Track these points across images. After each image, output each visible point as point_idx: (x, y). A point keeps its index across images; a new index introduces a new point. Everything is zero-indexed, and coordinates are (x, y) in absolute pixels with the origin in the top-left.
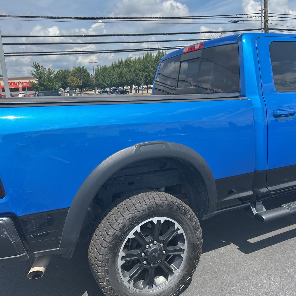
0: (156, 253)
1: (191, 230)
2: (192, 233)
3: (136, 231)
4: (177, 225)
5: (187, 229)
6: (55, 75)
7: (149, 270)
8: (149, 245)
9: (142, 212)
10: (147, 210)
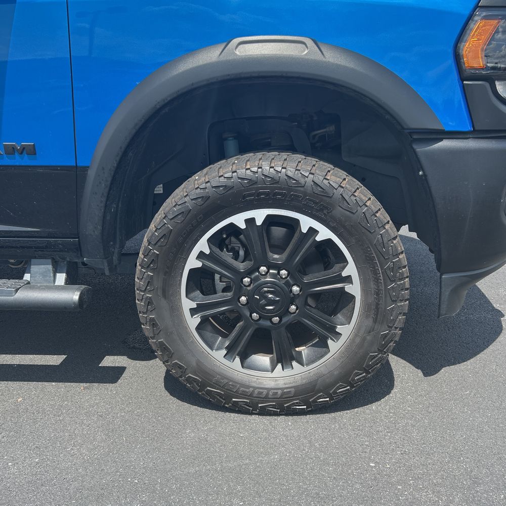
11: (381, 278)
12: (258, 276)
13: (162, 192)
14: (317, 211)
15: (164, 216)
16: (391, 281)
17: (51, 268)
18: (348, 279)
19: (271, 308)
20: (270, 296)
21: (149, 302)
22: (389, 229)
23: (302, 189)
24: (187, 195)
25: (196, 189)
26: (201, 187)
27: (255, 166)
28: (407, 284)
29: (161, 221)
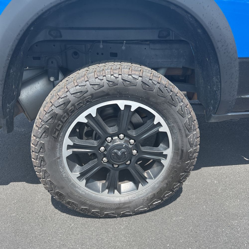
0: (119, 150)
1: (180, 130)
2: (182, 135)
3: (90, 114)
4: (158, 119)
5: (173, 126)
7: (110, 170)
8: (112, 139)
9: (96, 86)
10: (106, 86)
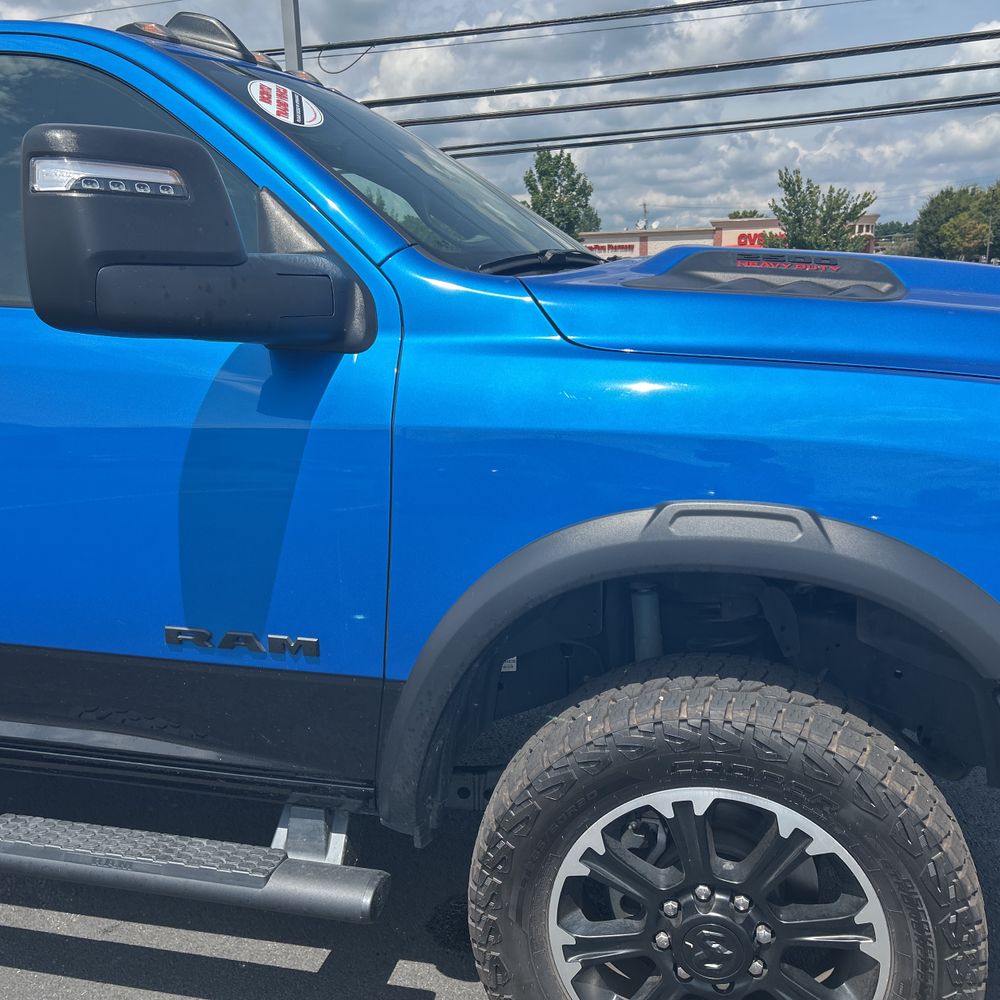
6: (849, 210)
11: (933, 939)
12: (691, 902)
13: (514, 669)
14: (810, 805)
15: (527, 783)
16: (951, 948)
17: (323, 826)
18: (868, 930)
19: (715, 966)
20: (714, 946)
21: (491, 928)
22: (950, 851)
23: (783, 766)
24: (571, 753)
25: (589, 744)
26: (597, 743)
27: (697, 716)
28: (983, 955)
29: (523, 792)
